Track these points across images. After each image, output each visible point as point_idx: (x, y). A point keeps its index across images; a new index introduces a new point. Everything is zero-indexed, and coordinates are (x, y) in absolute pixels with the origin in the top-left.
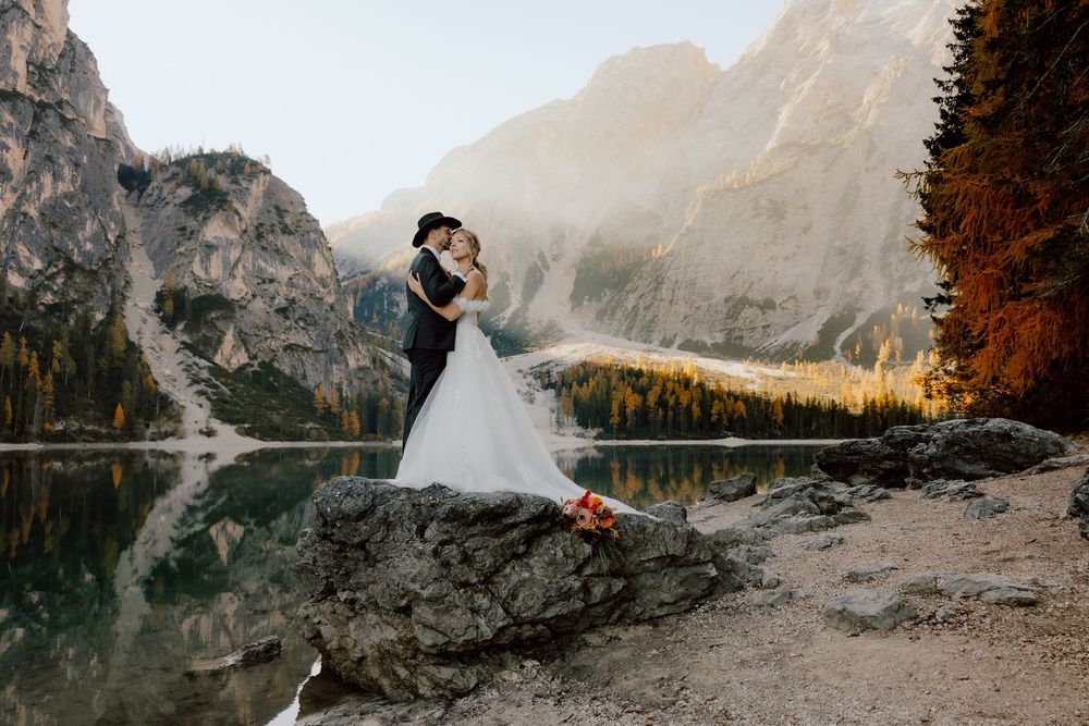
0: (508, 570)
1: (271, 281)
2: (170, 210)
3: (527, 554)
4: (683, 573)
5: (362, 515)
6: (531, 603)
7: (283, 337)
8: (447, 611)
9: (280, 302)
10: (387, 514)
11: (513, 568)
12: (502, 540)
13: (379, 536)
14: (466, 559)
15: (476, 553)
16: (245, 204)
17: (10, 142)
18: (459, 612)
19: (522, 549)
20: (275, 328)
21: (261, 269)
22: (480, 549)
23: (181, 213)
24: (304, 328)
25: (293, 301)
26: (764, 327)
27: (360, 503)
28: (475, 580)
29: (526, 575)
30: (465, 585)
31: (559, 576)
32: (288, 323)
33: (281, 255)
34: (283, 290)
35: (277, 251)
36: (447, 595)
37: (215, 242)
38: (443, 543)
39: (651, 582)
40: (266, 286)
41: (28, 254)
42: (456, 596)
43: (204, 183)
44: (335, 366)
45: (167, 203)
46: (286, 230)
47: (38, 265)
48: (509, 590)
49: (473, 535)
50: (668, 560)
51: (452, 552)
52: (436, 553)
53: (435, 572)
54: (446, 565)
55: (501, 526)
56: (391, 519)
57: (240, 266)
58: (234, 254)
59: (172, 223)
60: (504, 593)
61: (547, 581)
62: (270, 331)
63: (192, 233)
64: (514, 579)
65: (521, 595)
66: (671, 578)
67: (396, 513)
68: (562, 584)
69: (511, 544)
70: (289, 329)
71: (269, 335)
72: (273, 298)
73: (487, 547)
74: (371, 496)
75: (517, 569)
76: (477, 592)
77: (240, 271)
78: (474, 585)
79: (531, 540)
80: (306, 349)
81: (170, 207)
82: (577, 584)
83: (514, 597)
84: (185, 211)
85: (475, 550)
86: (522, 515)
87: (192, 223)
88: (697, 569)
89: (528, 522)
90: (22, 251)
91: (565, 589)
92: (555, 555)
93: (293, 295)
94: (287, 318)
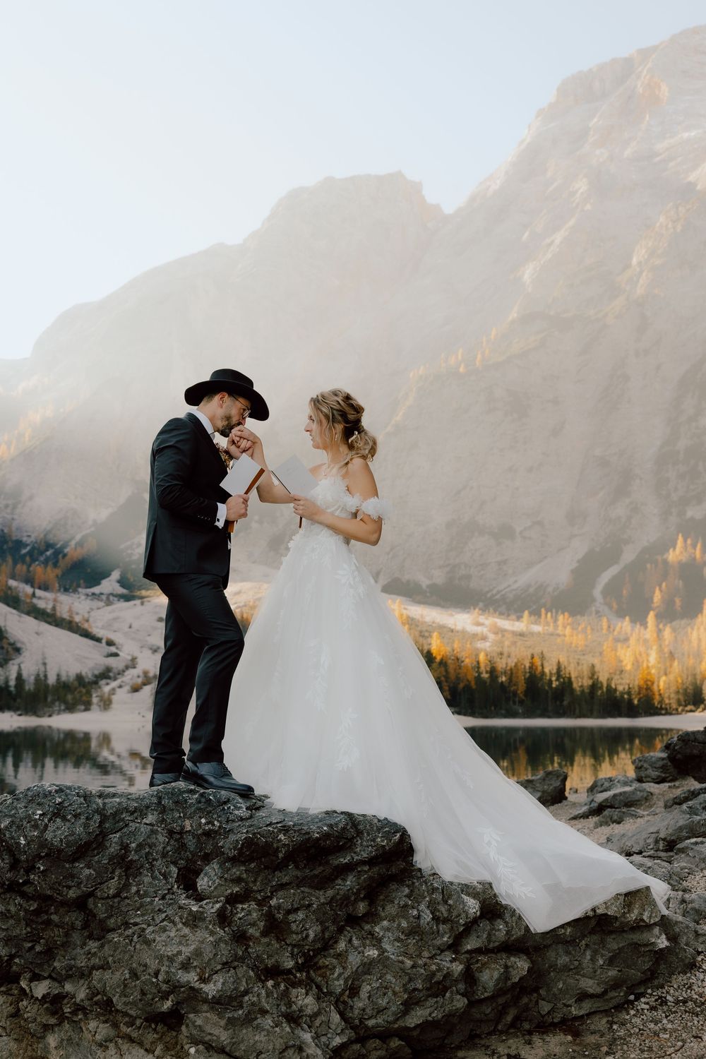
0: (342, 945)
3: (371, 916)
4: (614, 944)
5: (83, 850)
6: (383, 1002)
8: (248, 1020)
10: (125, 847)
11: (350, 941)
12: (330, 893)
13: (112, 886)
14: (275, 927)
15: (291, 917)
18: (268, 1022)
19: (362, 907)
22: (296, 910)
26: (499, 563)
27: (79, 829)
28: (289, 964)
29: (373, 953)
30: (274, 972)
31: (426, 954)
36: (246, 992)
38: (233, 900)
39: (563, 960)
42: (262, 994)
48: (346, 980)
49: (282, 886)
50: (593, 923)
51: (247, 913)
52: (223, 918)
53: (225, 951)
54: (241, 938)
55: (328, 870)
56: (133, 856)
60: (338, 985)
61: (409, 963)
64: (354, 960)
65: (365, 989)
66: (595, 952)
67: (140, 846)
68: (434, 967)
69: (346, 900)
73: (310, 905)
74: (97, 818)
75: (356, 942)
76: (294, 985)
78: (289, 972)
79: (374, 892)
82: (458, 968)
83: (354, 991)
85: (289, 912)
86: (363, 851)
88: (636, 937)
89: (371, 862)
91: (439, 977)
92: (419, 917)
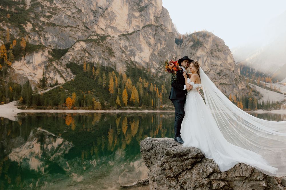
0: (184, 173)
1: (215, 65)
2: (188, 49)
3: (192, 168)
4: (252, 183)
5: (149, 150)
6: (190, 186)
7: (219, 81)
8: (162, 185)
9: (218, 71)
10: (156, 150)
11: (186, 173)
12: (183, 164)
13: (153, 157)
14: (171, 168)
15: (173, 167)
16: (207, 45)
17: (151, 37)
18: (165, 186)
19: (189, 167)
20: (217, 79)
21: (212, 62)
22: (174, 166)
23: (191, 49)
24: (225, 78)
25: (222, 71)
27: (149, 146)
28: (172, 176)
29: (189, 176)
30: (169, 177)
31: (201, 178)
32: (220, 77)
33: (218, 58)
34: (219, 68)
35: (217, 57)
36: (162, 180)
37: (200, 56)
38: (164, 163)
39: (239, 184)
40: (214, 67)
41: (155, 64)
42: (165, 180)
43: (196, 40)
44: (235, 89)
45: (187, 47)
46: (219, 51)
47: (158, 66)
48: (183, 181)
49: (174, 161)
50: (245, 178)
51: (166, 166)
52: (162, 165)
53: (160, 172)
54: (164, 170)
55: (183, 159)
56: (157, 152)
57: (207, 62)
58: (205, 59)
59: (189, 52)
60: (182, 181)
61: (195, 179)
62: (216, 80)
63: (194, 54)
64: (185, 177)
65: (188, 183)
66: (247, 184)
67: (158, 150)
68: (201, 181)
69: (186, 165)
70: (221, 79)
71: (215, 81)
72: (216, 70)
73: (177, 165)
74: (152, 144)
75: (187, 174)
76: (172, 180)
77: (207, 63)
78: (172, 177)
79: (193, 165)
80: (226, 84)
81: (188, 48)
82: (206, 182)
83: (185, 183)
84: (192, 48)
85: (173, 166)
86: (190, 156)
87: (193, 52)
88: (258, 183)
89: (192, 158)
90: (154, 63)
91: (201, 183)
92: (200, 170)
93: (222, 69)
94: (220, 75)
